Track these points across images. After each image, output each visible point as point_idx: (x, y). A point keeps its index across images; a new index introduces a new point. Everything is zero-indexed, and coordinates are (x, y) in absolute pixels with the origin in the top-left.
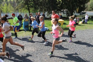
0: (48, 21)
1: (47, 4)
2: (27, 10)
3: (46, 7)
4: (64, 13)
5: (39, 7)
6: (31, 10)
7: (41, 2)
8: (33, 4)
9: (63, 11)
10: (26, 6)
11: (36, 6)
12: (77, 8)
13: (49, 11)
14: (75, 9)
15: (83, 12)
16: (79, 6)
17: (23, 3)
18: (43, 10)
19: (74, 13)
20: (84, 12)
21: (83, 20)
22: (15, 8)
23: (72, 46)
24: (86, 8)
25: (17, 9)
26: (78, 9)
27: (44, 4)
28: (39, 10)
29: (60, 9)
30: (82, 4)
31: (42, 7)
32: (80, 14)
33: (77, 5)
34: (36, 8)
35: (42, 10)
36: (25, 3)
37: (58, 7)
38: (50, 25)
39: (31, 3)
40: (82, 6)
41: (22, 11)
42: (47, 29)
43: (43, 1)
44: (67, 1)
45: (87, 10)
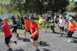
1: (35, 7)
2: (19, 12)
3: (35, 10)
4: (50, 14)
5: (29, 9)
6: (22, 12)
7: (31, 5)
8: (24, 7)
9: (49, 12)
10: (18, 8)
11: (26, 8)
13: (37, 13)
14: (58, 11)
15: (64, 13)
16: (61, 8)
17: (15, 6)
18: (32, 12)
19: (58, 14)
22: (9, 10)
23: (57, 40)
25: (11, 11)
26: (61, 10)
27: (33, 7)
28: (28, 12)
30: (63, 7)
31: (31, 9)
32: (63, 15)
33: (59, 8)
34: (26, 11)
36: (17, 6)
37: (44, 9)
39: (23, 6)
40: (64, 8)
41: (15, 12)
43: (32, 4)
44: (52, 4)
45: (68, 12)
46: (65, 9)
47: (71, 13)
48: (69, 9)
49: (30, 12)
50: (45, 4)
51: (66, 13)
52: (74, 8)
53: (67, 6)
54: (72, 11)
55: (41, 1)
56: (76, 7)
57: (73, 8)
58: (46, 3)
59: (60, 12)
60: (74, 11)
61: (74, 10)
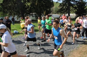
0: (18, 24)
3: (16, 11)
4: (33, 16)
5: (8, 11)
7: (10, 6)
8: (1, 8)
9: (32, 14)
11: (5, 10)
12: (44, 11)
13: (19, 15)
14: (43, 13)
16: (46, 9)
19: (42, 16)
27: (13, 8)
28: (8, 14)
29: (29, 13)
30: (48, 8)
31: (11, 11)
33: (44, 9)
34: (5, 12)
35: (12, 14)
37: (27, 10)
38: (20, 28)
40: (48, 10)
42: (17, 33)
43: (12, 5)
44: (35, 5)
45: (53, 13)
46: (50, 10)
47: (56, 15)
48: (54, 10)
49: (10, 15)
50: (27, 5)
51: (51, 14)
52: (59, 10)
53: (52, 7)
54: (57, 12)
55: (22, 2)
56: (61, 9)
58: (29, 4)
59: (45, 14)
61: (59, 12)
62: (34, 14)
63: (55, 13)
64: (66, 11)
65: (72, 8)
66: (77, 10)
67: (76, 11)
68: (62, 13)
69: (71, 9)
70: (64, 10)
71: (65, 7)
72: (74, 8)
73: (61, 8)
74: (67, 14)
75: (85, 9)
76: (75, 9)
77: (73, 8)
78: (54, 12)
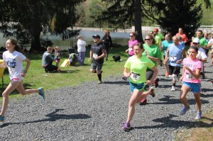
9: (5, 27)
12: (49, 16)
14: (46, 22)
15: (70, 29)
16: (56, 10)
19: (45, 33)
20: (74, 29)
21: (72, 55)
24: (78, 17)
26: (54, 20)
32: (64, 38)
40: (66, 11)
46: (72, 13)
48: (88, 13)
51: (78, 28)
52: (104, 13)
54: (97, 21)
56: (110, 9)
57: (101, 12)
59: (53, 27)
60: (106, 24)
61: (104, 19)
62: (10, 24)
63: (92, 25)
64: (127, 16)
65: (147, 7)
66: (165, 12)
67: (163, 16)
68: (113, 22)
69: (144, 12)
70: (122, 12)
71: (126, 3)
72: (154, 8)
73: (110, 5)
74: (133, 28)
75: (192, 8)
76: (159, 10)
77: (153, 6)
78: (88, 20)
